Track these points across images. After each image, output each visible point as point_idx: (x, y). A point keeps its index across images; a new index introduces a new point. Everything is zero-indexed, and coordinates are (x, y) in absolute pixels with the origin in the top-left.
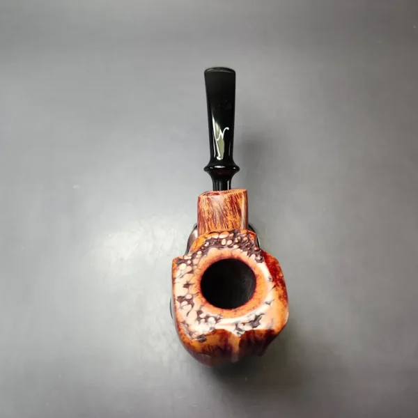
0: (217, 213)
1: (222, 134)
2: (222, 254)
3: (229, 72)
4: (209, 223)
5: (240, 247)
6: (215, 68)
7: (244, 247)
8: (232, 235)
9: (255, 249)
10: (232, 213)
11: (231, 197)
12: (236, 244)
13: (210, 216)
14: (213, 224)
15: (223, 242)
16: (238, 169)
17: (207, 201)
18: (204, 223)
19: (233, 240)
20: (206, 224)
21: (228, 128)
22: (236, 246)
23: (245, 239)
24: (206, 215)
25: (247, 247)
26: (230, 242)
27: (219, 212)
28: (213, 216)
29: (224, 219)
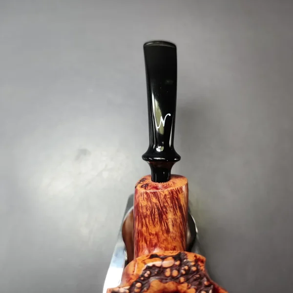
0: (156, 210)
1: (163, 122)
2: (165, 288)
3: (169, 46)
4: (147, 220)
5: (187, 280)
6: (154, 42)
7: (191, 280)
8: (178, 263)
9: (206, 283)
10: (172, 210)
11: (172, 192)
12: (182, 275)
13: (149, 213)
14: (151, 222)
15: (168, 273)
16: (179, 158)
17: (145, 196)
18: (142, 219)
19: (179, 271)
20: (143, 220)
21: (170, 115)
22: (182, 279)
23: (194, 269)
24: (144, 211)
25: (195, 280)
26: (175, 273)
27: (158, 209)
28: (151, 212)
29: (164, 217)
